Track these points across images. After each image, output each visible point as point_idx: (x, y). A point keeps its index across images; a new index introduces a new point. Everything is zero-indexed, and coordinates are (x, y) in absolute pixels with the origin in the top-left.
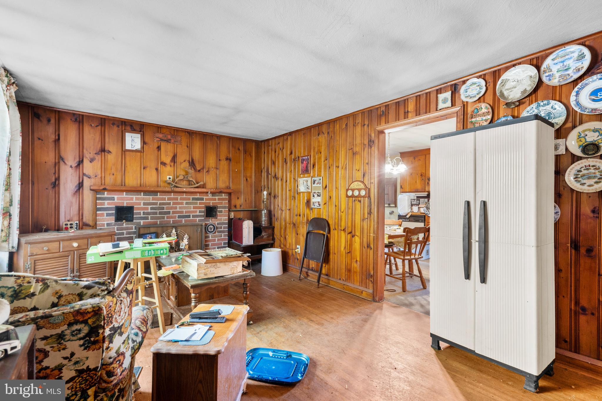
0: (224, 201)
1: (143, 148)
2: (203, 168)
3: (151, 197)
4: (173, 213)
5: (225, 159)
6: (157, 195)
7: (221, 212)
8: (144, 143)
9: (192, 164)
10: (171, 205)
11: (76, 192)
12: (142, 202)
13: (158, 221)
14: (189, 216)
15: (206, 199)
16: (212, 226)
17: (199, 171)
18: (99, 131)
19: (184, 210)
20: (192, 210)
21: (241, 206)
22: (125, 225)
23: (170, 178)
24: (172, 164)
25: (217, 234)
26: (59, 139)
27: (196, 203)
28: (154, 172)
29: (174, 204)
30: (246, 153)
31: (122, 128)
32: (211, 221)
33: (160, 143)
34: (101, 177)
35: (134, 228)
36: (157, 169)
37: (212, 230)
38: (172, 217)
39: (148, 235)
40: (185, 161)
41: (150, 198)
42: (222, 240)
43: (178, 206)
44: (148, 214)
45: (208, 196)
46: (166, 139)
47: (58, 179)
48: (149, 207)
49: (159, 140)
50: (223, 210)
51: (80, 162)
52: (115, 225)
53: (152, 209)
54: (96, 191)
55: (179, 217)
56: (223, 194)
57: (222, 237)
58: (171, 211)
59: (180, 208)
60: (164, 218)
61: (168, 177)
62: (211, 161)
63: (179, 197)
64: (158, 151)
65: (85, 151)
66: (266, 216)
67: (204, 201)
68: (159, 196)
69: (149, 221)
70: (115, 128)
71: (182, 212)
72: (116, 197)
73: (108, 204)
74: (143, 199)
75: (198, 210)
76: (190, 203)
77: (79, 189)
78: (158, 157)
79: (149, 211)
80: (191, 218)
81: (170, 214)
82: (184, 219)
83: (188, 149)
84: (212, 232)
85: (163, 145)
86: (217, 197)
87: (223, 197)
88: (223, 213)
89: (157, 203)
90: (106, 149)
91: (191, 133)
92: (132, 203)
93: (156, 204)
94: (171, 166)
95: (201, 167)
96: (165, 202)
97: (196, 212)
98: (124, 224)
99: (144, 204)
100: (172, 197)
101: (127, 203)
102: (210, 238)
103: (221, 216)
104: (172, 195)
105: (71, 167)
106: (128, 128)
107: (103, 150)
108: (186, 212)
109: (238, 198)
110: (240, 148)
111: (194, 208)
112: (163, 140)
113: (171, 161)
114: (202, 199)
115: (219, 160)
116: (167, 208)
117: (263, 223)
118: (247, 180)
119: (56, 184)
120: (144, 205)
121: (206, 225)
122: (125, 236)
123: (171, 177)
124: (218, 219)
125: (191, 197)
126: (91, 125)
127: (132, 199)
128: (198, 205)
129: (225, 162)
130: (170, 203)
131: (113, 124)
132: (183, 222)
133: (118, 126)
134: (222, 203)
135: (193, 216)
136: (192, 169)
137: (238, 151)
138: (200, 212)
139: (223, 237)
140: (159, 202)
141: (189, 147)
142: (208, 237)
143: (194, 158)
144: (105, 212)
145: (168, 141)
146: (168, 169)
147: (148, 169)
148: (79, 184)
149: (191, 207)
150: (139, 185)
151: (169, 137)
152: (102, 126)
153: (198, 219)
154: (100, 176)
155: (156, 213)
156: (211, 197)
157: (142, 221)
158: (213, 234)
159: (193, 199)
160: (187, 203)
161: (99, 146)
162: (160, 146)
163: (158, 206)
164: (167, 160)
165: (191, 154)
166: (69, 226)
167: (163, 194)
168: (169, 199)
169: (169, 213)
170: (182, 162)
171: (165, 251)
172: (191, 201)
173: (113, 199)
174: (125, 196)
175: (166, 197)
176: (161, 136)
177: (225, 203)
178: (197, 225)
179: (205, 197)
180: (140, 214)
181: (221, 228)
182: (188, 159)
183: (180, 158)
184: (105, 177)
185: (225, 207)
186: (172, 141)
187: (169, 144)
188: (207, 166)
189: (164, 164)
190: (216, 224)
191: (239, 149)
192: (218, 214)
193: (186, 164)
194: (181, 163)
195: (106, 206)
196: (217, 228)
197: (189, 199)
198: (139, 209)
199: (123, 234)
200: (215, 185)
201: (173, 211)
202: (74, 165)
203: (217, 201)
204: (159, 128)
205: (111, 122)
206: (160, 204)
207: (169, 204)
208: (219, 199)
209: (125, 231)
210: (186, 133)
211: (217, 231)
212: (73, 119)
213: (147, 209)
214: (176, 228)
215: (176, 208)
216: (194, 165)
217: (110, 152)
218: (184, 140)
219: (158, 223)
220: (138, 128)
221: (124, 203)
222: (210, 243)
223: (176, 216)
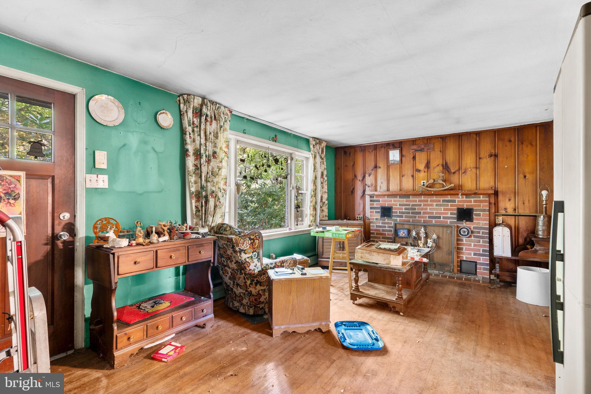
0: (483, 204)
1: (401, 160)
2: (459, 170)
3: (405, 199)
4: (424, 213)
5: (487, 157)
6: (410, 198)
7: (479, 215)
8: (402, 156)
9: (446, 167)
10: (422, 207)
11: (362, 196)
12: (398, 203)
13: (411, 219)
14: (440, 217)
15: (459, 201)
16: (465, 230)
17: (454, 173)
18: (374, 154)
19: (435, 212)
20: (443, 211)
21: (515, 210)
22: (386, 221)
23: (424, 183)
24: (426, 170)
25: (473, 238)
26: (354, 164)
27: (447, 205)
28: (411, 179)
29: (424, 205)
30: (522, 144)
31: (387, 148)
32: (464, 224)
33: (415, 153)
34: (375, 186)
35: (393, 223)
36: (413, 176)
37: (466, 234)
38: (423, 217)
39: (401, 230)
40: (438, 166)
41: (404, 201)
42: (481, 246)
43: (428, 207)
44: (403, 213)
45: (459, 198)
46: (419, 149)
47: (354, 189)
48: (404, 207)
49: (414, 151)
50: (482, 213)
51: (364, 177)
52: (380, 220)
53: (406, 209)
54: (371, 196)
55: (429, 217)
56: (481, 196)
57: (480, 243)
58: (422, 212)
59: (430, 209)
60: (415, 217)
61: (422, 182)
62: (469, 160)
63: (429, 199)
64: (413, 160)
65: (366, 169)
67: (456, 203)
68: (411, 199)
69: (404, 219)
70: (383, 149)
71: (433, 213)
72: (381, 199)
73: (377, 204)
74: (399, 201)
75: (449, 212)
76: (441, 205)
77: (363, 194)
78: (414, 165)
79: (404, 211)
80: (442, 219)
81: (421, 214)
82: (434, 220)
83: (442, 153)
84: (465, 235)
85: (418, 154)
86: (473, 199)
87: (481, 199)
88: (481, 217)
89: (410, 204)
90: (378, 166)
91: (444, 139)
92: (391, 204)
93: (409, 205)
94: (425, 172)
95: (457, 168)
96: (416, 203)
97: (447, 213)
98: (386, 220)
99: (400, 205)
100: (422, 199)
101: (388, 204)
102: (464, 242)
103: (477, 219)
104: (423, 198)
105: (360, 180)
106: (391, 147)
107: (376, 167)
108: (436, 213)
109: (510, 200)
110: (512, 139)
111: (445, 210)
112: (417, 150)
113: (425, 167)
114: (455, 201)
115: (480, 158)
116: (418, 209)
117: (540, 233)
118: (525, 177)
119: (353, 192)
121: (458, 227)
122: (387, 229)
123: (425, 181)
124: (475, 223)
125: (441, 199)
126: (369, 151)
127: (391, 201)
128: (449, 207)
129: (488, 159)
130: (421, 204)
131: (381, 147)
132: (434, 222)
133: (385, 148)
134: (480, 206)
135: (444, 218)
136: (446, 172)
137: (508, 144)
138: (451, 214)
139: (481, 243)
140: (411, 203)
141: (443, 152)
142: (462, 240)
143: (448, 161)
144: (375, 210)
145: (421, 150)
146: (422, 175)
147: (406, 176)
148: (364, 191)
149: (441, 208)
150: (399, 190)
151: (423, 146)
152: (375, 150)
153: (449, 220)
154: (374, 185)
155: (409, 213)
156: (465, 199)
157: (398, 219)
158: (467, 238)
159: (443, 201)
160: (437, 205)
161: (374, 164)
162: (415, 156)
163: (411, 207)
164: (421, 166)
165: (444, 157)
166: (359, 218)
167: (415, 197)
168: (419, 201)
169: (420, 213)
170: (436, 167)
172: (441, 203)
173: (379, 201)
174: (386, 199)
175: (417, 199)
176: (415, 147)
177: (485, 206)
178: (448, 227)
179: (457, 199)
180: (396, 212)
181: (479, 233)
182: (441, 163)
183: (433, 165)
184: (377, 185)
185: (484, 210)
186: (426, 149)
187: (423, 153)
188: (463, 167)
189: (419, 171)
190: (472, 228)
191: (510, 141)
192: (474, 217)
193: (440, 168)
194: (434, 168)
195: (375, 206)
196: (472, 232)
197: (439, 201)
198: (396, 209)
199: (385, 227)
200: (475, 186)
201: (423, 212)
202: (361, 179)
203: (473, 203)
204: (414, 141)
205: (381, 146)
206: (412, 205)
207: (420, 205)
208: (475, 201)
209: (387, 225)
210: (439, 139)
211: (474, 235)
212: (361, 150)
213: (402, 209)
214: (425, 227)
215: (426, 209)
216: (449, 168)
217: (380, 167)
218: (438, 146)
219: (411, 221)
220: (398, 145)
221: (386, 204)
222: (464, 248)
223: (426, 216)
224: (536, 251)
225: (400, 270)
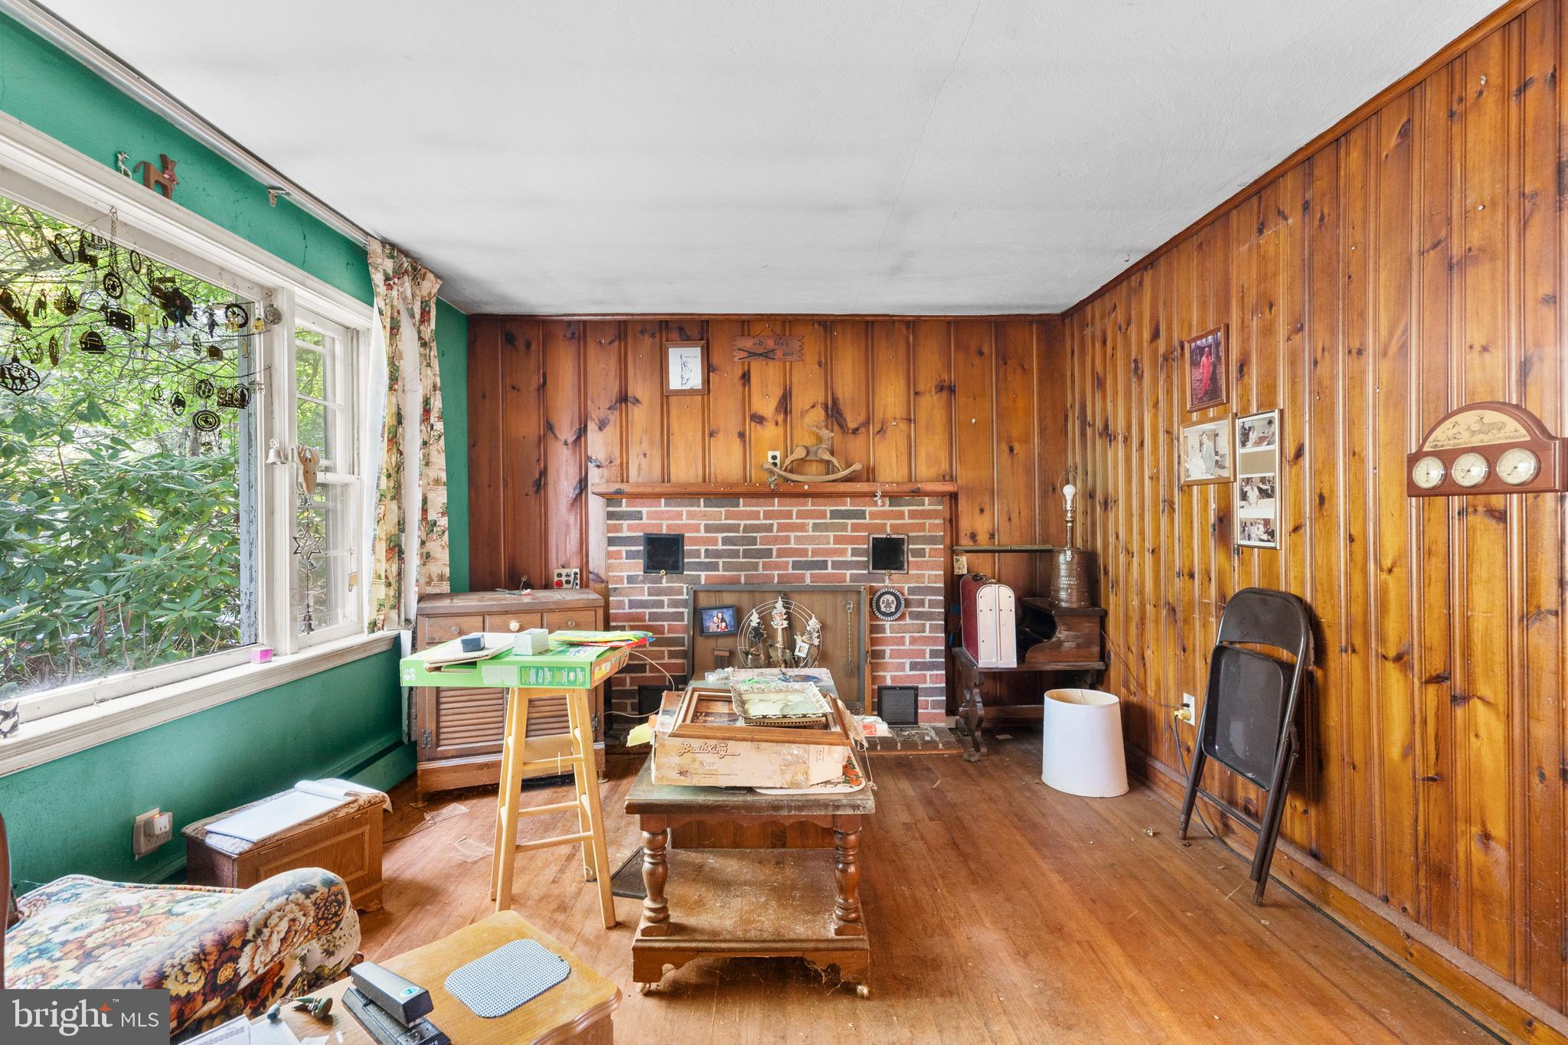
0: (931, 521)
1: (707, 381)
2: (867, 423)
3: (723, 510)
4: (782, 553)
5: (934, 390)
6: (738, 505)
7: (920, 553)
8: (708, 367)
9: (834, 413)
10: (775, 533)
11: (575, 500)
12: (703, 523)
13: (742, 574)
14: (823, 565)
15: (873, 515)
16: (891, 598)
17: (855, 431)
18: (616, 351)
19: (810, 547)
20: (832, 546)
21: (992, 536)
22: (665, 584)
23: (774, 458)
24: (780, 418)
25: (908, 621)
26: (545, 383)
27: (844, 528)
28: (737, 443)
29: (781, 527)
30: (1005, 364)
31: (661, 338)
32: (889, 580)
33: (749, 363)
34: (621, 464)
35: (685, 590)
36: (742, 435)
37: (893, 610)
38: (777, 566)
39: (715, 612)
40: (813, 406)
41: (720, 514)
42: (927, 641)
43: (792, 535)
44: (718, 554)
45: (875, 504)
46: (761, 351)
47: (544, 473)
48: (720, 536)
49: (746, 355)
50: (927, 547)
51: (582, 432)
52: (643, 582)
53: (726, 541)
54: (611, 498)
55: (797, 565)
56: (926, 499)
57: (924, 631)
58: (775, 548)
59: (798, 540)
60: (755, 567)
61: (770, 454)
62: (891, 397)
63: (795, 509)
64: (744, 385)
65: (589, 403)
66: (1074, 572)
67: (867, 521)
68: (741, 508)
69: (720, 573)
70: (647, 341)
71: (804, 552)
72: (644, 510)
73: (631, 528)
74: (705, 516)
75: (849, 547)
76: (826, 527)
77: (580, 493)
78: (745, 401)
79: (720, 547)
80: (830, 570)
81: (771, 557)
82: (809, 572)
83: (822, 371)
84: (892, 614)
85: (756, 368)
86: (906, 509)
87: (927, 507)
88: (927, 559)
89: (739, 525)
90: (630, 394)
91: (828, 325)
92: (679, 526)
93: (734, 528)
94: (777, 424)
95: (862, 418)
96: (757, 522)
97: (843, 552)
98: (664, 580)
99: (708, 529)
100: (776, 508)
101: (668, 526)
102: (888, 634)
103: (919, 566)
104: (776, 505)
105: (566, 443)
106: (675, 335)
107: (623, 398)
108: (815, 553)
109: (982, 511)
110: (986, 350)
111: (837, 540)
112: (756, 354)
113: (777, 410)
114: (861, 515)
115: (916, 394)
116: (764, 540)
117: (1063, 595)
118: (1011, 449)
119: (540, 484)
120: (707, 531)
121: (872, 591)
122: (666, 610)
123: (778, 454)
124: (913, 575)
125: (828, 509)
126: (600, 343)
127: (679, 515)
128: (849, 533)
129: (935, 397)
130: (772, 525)
131: (643, 332)
132: (808, 581)
133: (653, 336)
134: (922, 527)
135: (837, 565)
136: (836, 427)
137: (977, 360)
138: (855, 553)
139: (927, 634)
140: (742, 523)
141: (826, 366)
142: (882, 629)
143: (840, 395)
144: (624, 549)
145: (767, 355)
146: (770, 432)
147: (721, 436)
148: (581, 481)
149: (828, 537)
150: (700, 479)
151: (770, 343)
152: (620, 340)
153: (848, 573)
154: (618, 462)
155: (735, 554)
156: (887, 508)
157: (703, 574)
158: (896, 620)
159: (835, 514)
160: (816, 527)
161: (616, 388)
162: (749, 371)
163: (741, 534)
164: (766, 404)
165: (829, 385)
166: (564, 579)
167: (754, 501)
168: (768, 515)
169: (768, 553)
170: (807, 411)
171: (580, 674)
172: (828, 521)
173: (638, 516)
174: (663, 508)
175: (761, 509)
176: (748, 343)
177: (935, 526)
178: (846, 591)
179: (868, 509)
180: (697, 554)
181: (921, 603)
182: (821, 399)
183: (799, 402)
184: (627, 463)
185: (932, 540)
186: (779, 354)
187: (771, 362)
188: (879, 415)
189: (759, 419)
190: (906, 592)
191: (981, 353)
192: (911, 559)
193: (819, 414)
194: (804, 413)
195: (625, 534)
196: (908, 603)
197: (823, 515)
198: (696, 541)
199: (660, 604)
200: (905, 471)
201: (778, 549)
202: (571, 439)
203: (907, 521)
204: (743, 324)
205: (639, 328)
206: (747, 528)
207: (769, 528)
208: (913, 515)
209: (665, 598)
210: (816, 325)
211: (910, 613)
212: (569, 335)
213: (714, 541)
214: (786, 596)
215: (787, 540)
216: (841, 415)
217: (637, 401)
218: (812, 349)
219: (743, 580)
220: (694, 332)
221: (661, 525)
222: (888, 649)
223: (787, 562)
224: (1060, 643)
225: (858, 807)
